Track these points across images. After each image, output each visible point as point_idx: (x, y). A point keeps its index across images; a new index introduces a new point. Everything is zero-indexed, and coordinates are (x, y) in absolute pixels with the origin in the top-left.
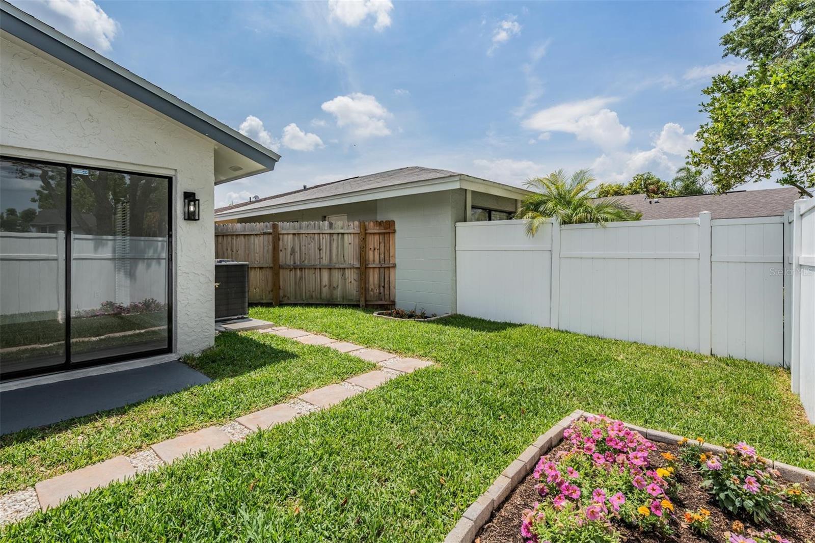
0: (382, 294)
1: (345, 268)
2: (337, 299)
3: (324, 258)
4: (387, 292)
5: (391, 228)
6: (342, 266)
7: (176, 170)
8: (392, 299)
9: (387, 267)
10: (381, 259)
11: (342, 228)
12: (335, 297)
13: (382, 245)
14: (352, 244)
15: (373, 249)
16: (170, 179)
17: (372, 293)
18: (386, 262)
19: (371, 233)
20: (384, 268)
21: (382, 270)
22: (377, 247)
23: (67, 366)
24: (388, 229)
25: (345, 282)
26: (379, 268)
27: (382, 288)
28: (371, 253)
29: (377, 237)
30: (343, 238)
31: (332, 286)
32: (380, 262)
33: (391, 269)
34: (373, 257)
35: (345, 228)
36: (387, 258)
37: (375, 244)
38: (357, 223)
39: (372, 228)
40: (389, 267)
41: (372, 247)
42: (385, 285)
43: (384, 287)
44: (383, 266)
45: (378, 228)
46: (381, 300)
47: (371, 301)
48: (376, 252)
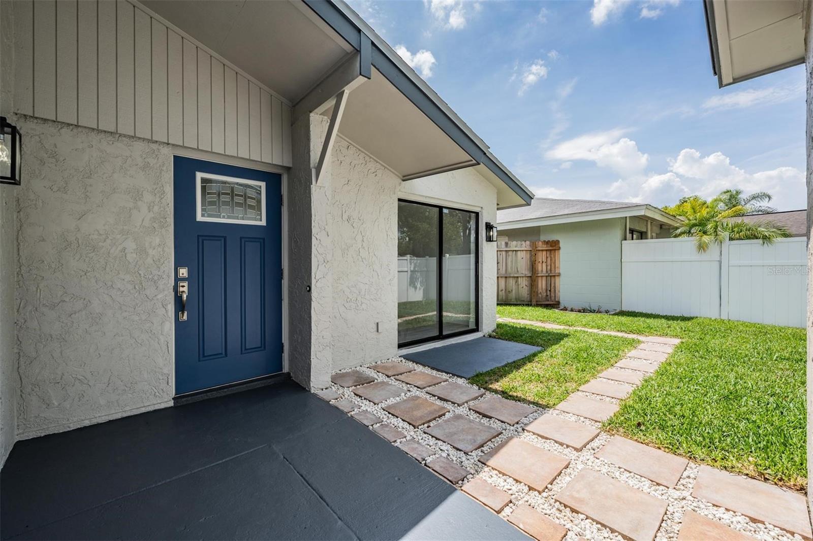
0: (549, 296)
1: (518, 277)
2: (511, 300)
3: (501, 269)
4: (553, 295)
5: (556, 246)
6: (516, 276)
7: (482, 208)
8: (557, 300)
9: (552, 276)
10: (548, 269)
11: (516, 247)
12: (509, 298)
13: (549, 259)
14: (524, 259)
15: (541, 262)
16: (477, 214)
17: (540, 296)
18: (552, 272)
19: (540, 250)
20: (551, 276)
21: (549, 278)
22: (544, 260)
23: (441, 337)
24: (554, 247)
25: (518, 288)
26: (547, 276)
27: (548, 292)
28: (540, 265)
29: (544, 253)
30: (516, 255)
31: (507, 291)
32: (547, 272)
33: (556, 277)
34: (542, 268)
35: (519, 246)
36: (553, 269)
37: (543, 258)
38: (528, 243)
39: (541, 246)
40: (554, 276)
41: (540, 260)
42: (551, 289)
43: (550, 291)
44: (550, 275)
45: (545, 246)
46: (548, 301)
47: (540, 301)
48: (544, 265)
